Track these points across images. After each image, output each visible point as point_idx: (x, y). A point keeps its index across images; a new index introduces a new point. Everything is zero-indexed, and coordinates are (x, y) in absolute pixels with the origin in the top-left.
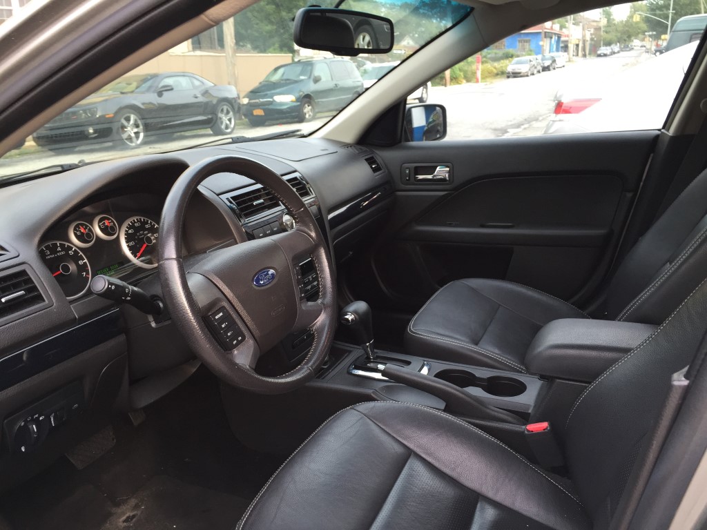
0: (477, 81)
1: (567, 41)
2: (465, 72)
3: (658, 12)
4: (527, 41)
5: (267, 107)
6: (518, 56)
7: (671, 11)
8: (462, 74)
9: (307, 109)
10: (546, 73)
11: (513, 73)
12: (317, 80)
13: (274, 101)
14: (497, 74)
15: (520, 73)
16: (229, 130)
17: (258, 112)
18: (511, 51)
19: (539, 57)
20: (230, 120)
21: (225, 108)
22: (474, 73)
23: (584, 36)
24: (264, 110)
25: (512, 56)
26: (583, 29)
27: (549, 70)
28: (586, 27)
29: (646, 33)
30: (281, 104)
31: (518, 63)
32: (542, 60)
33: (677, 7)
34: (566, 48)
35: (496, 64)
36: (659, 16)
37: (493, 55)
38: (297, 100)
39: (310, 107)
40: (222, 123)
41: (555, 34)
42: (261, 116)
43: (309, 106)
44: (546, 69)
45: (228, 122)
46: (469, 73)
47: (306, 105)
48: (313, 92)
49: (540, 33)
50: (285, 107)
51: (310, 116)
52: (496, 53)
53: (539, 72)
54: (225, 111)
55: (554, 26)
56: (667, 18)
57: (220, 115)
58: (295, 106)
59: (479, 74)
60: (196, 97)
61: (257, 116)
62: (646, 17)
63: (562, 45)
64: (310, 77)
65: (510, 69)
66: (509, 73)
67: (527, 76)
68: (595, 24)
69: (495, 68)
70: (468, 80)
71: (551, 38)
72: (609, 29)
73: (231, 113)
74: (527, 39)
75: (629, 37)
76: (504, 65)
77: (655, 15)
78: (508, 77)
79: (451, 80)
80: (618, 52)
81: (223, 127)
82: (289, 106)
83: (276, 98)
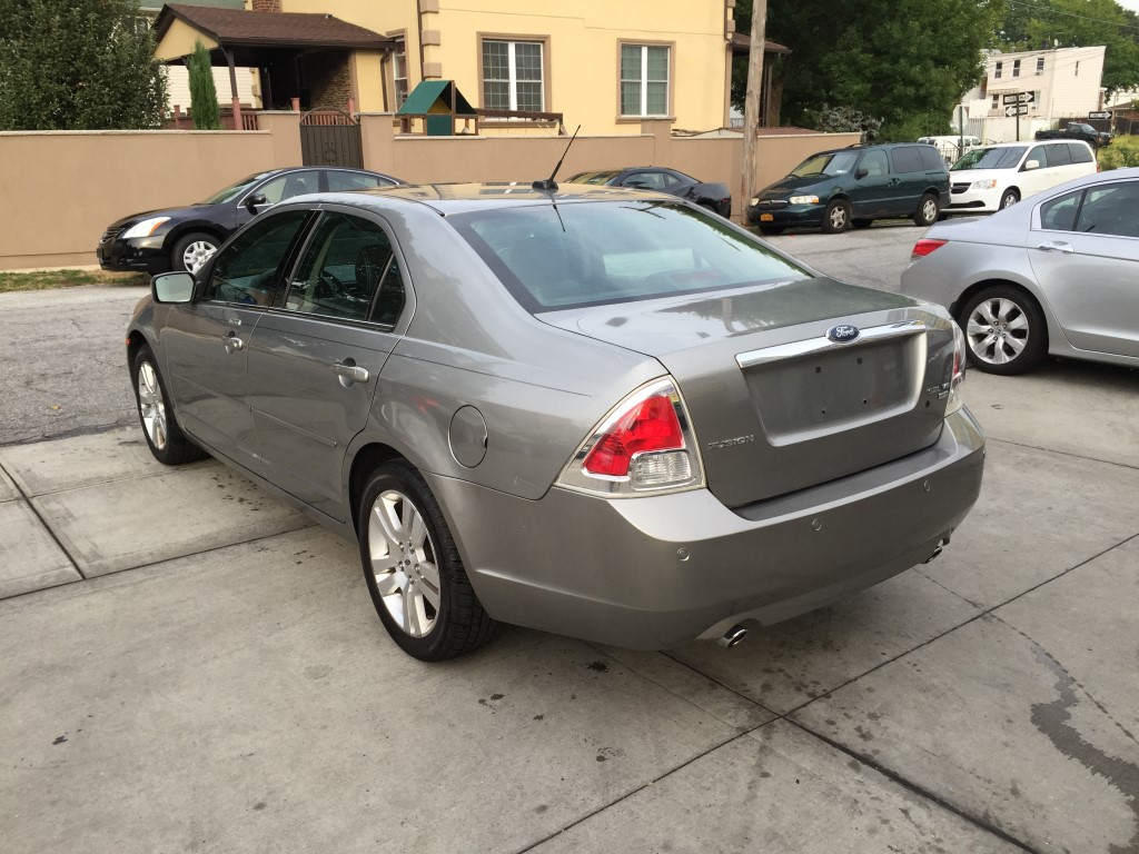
5: (779, 210)
9: (837, 215)
12: (861, 175)
13: (789, 203)
17: (767, 217)
24: (775, 215)
30: (800, 207)
38: (822, 200)
39: (842, 212)
42: (769, 222)
43: (840, 210)
47: (836, 209)
48: (851, 191)
50: (803, 210)
51: (840, 224)
58: (817, 210)
61: (765, 222)
64: (852, 172)
82: (809, 209)
83: (793, 200)
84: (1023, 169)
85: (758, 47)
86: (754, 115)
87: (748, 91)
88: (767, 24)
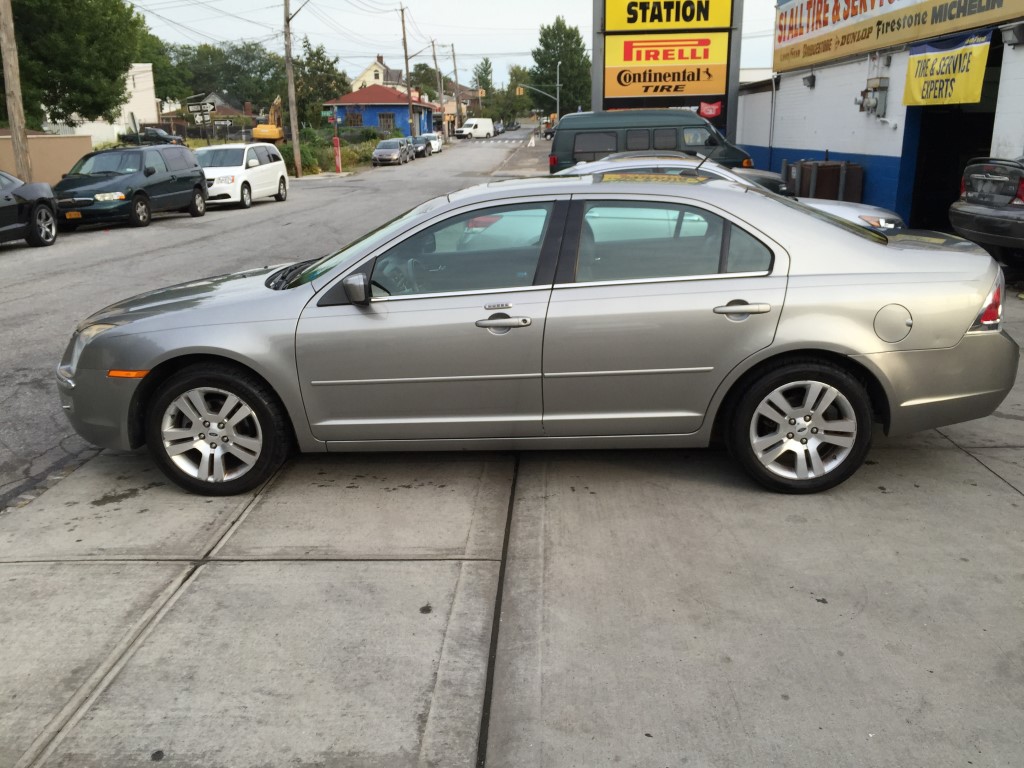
0: (338, 171)
1: (440, 117)
2: (320, 158)
3: (544, 85)
4: (390, 116)
5: (86, 208)
6: (382, 138)
7: (558, 85)
8: (316, 160)
9: (141, 209)
10: (422, 160)
11: (381, 160)
12: (149, 173)
13: (96, 200)
14: (360, 161)
15: (390, 160)
16: (50, 240)
17: (72, 215)
18: (372, 128)
19: (410, 139)
20: (50, 227)
21: (44, 212)
22: (332, 159)
23: (459, 110)
24: (82, 212)
25: (374, 136)
26: (458, 102)
27: (424, 156)
28: (461, 98)
29: (533, 111)
30: (106, 203)
31: (385, 147)
32: (414, 143)
33: (565, 79)
34: (438, 126)
35: (356, 147)
36: (546, 90)
37: (348, 133)
38: (128, 196)
39: (144, 206)
40: (41, 230)
41: (425, 108)
42: (79, 219)
43: (142, 205)
44: (420, 155)
45: (48, 230)
46: (325, 159)
47: (139, 204)
48: (146, 188)
49: (407, 106)
50: (112, 207)
51: (144, 217)
52: (352, 131)
53: (412, 158)
54: (44, 216)
55: (422, 97)
56: (554, 92)
57: (38, 221)
58: (123, 206)
59: (339, 161)
60: (9, 200)
61: (71, 220)
62: (530, 90)
63: (433, 121)
64: (140, 170)
65: (376, 153)
66: (375, 159)
67: (399, 164)
68: (471, 94)
69: (356, 152)
70: (325, 169)
71: (420, 113)
72: (488, 102)
73: (51, 219)
74: (391, 113)
75: (514, 112)
76: (367, 148)
77: (540, 88)
78: (375, 165)
79: (303, 168)
80: (503, 132)
81: (43, 235)
82: (116, 206)
83: (99, 197)
84: (247, 167)
85: (10, 50)
86: (20, 115)
87: (8, 91)
88: (16, 27)
